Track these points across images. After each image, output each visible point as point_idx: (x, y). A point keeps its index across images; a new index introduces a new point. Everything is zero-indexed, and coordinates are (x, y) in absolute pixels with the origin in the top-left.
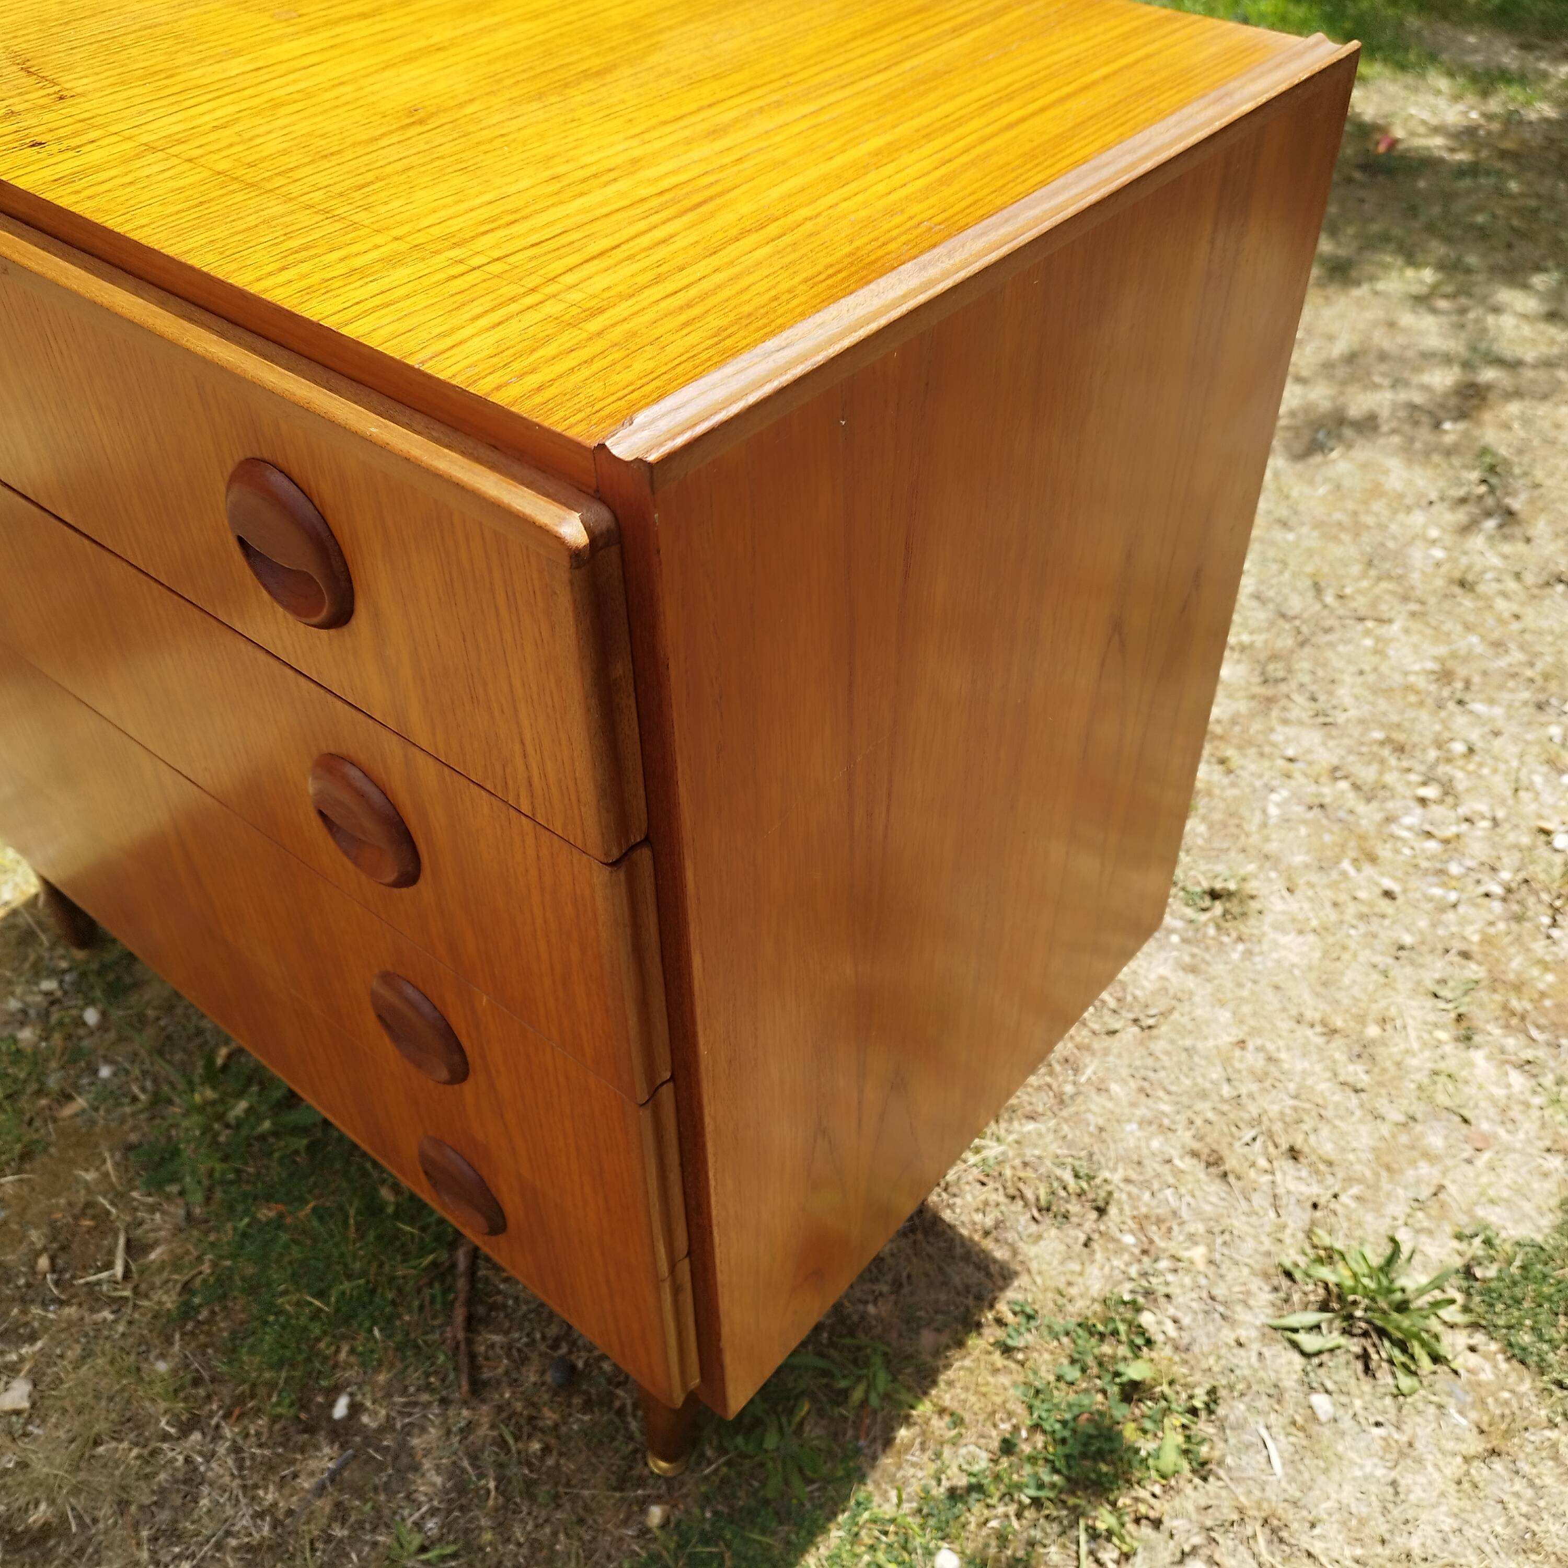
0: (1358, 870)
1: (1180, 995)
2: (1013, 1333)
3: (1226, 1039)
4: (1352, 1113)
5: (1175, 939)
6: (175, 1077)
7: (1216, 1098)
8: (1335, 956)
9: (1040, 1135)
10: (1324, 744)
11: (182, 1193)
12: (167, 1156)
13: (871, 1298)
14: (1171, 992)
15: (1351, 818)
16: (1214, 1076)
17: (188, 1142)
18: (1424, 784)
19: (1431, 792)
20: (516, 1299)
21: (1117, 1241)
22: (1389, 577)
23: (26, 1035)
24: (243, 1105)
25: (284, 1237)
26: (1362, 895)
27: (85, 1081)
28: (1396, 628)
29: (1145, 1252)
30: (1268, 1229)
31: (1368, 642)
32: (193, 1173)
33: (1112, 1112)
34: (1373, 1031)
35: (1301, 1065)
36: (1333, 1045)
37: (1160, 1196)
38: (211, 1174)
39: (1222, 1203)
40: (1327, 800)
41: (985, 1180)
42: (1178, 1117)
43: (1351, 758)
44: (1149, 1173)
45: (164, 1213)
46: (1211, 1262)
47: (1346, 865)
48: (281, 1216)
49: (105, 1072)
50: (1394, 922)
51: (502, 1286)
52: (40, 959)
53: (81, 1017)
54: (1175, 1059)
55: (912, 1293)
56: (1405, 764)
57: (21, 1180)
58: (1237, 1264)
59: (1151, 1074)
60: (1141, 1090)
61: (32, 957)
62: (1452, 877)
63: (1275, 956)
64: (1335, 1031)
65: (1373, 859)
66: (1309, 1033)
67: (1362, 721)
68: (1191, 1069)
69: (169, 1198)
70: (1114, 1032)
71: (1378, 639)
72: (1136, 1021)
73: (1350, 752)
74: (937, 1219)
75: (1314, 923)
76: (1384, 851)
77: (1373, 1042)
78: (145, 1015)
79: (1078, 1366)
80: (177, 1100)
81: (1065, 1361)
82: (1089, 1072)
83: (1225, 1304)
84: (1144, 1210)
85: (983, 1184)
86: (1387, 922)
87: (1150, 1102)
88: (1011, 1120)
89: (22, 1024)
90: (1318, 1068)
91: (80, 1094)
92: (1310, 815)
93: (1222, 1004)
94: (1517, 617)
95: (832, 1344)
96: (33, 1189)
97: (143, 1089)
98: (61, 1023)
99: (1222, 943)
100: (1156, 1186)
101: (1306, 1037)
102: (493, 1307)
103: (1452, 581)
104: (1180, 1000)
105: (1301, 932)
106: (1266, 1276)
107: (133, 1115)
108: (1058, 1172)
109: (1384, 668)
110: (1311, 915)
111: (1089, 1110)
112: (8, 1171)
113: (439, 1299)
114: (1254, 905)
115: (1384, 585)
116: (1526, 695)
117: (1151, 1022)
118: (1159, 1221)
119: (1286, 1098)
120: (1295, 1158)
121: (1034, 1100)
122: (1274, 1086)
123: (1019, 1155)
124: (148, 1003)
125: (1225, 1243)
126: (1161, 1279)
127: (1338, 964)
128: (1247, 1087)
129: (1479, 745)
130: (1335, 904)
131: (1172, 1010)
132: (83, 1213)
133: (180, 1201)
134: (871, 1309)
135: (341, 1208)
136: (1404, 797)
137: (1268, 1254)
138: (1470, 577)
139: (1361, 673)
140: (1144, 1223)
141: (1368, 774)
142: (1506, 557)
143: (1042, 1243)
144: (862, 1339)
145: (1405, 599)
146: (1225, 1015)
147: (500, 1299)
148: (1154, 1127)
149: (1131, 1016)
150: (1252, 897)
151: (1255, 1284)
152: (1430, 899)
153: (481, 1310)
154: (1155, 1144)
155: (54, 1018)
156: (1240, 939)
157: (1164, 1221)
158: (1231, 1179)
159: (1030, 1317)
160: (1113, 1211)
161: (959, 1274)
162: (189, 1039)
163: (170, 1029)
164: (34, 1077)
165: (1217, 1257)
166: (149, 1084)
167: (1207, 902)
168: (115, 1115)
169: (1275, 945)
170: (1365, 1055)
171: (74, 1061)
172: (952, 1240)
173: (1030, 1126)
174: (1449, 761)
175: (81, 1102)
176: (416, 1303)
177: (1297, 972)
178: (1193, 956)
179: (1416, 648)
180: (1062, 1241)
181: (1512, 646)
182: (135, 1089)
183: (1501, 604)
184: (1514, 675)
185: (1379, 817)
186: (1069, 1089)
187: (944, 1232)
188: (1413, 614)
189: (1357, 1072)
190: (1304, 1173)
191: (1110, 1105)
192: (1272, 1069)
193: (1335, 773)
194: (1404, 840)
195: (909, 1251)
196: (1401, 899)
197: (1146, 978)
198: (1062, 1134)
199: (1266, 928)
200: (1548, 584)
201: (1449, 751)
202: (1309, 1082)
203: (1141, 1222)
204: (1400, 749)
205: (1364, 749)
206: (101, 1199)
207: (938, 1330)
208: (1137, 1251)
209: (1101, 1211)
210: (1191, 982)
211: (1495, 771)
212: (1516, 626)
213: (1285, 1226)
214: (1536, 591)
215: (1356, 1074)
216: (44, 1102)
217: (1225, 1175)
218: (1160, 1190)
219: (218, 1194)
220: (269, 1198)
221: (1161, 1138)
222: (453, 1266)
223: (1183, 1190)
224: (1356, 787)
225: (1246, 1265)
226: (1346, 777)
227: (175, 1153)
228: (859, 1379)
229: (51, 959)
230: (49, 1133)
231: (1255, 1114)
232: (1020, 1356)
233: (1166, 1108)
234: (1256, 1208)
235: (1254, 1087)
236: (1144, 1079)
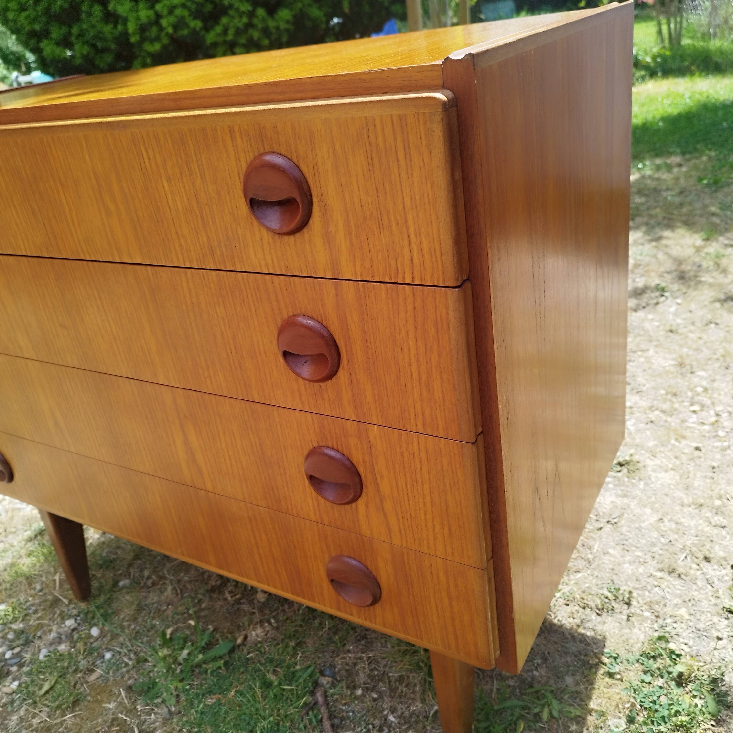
0: (679, 442)
1: (623, 507)
2: (611, 667)
3: (653, 519)
4: (726, 537)
5: (611, 486)
6: (146, 648)
7: (661, 545)
8: (686, 477)
9: (585, 578)
10: (641, 399)
11: (163, 702)
12: (151, 686)
13: (534, 668)
14: (619, 507)
15: (667, 424)
16: (655, 536)
17: (160, 678)
18: (692, 405)
19: (696, 408)
20: (353, 712)
21: (642, 615)
22: (639, 335)
23: (63, 648)
24: (185, 652)
25: (224, 708)
26: (686, 451)
27: (98, 662)
28: (651, 352)
29: (657, 617)
30: (710, 594)
31: (642, 360)
32: (167, 690)
33: (615, 561)
34: (718, 503)
35: (693, 523)
36: (703, 511)
37: (653, 592)
38: (176, 688)
39: (683, 588)
40: (653, 419)
41: (568, 603)
42: (646, 557)
43: (655, 402)
44: (644, 583)
45: (156, 714)
46: (691, 615)
47: (673, 442)
48: (219, 700)
49: (108, 656)
50: (705, 459)
51: (344, 708)
52: (62, 612)
53: (90, 633)
54: (633, 533)
55: (553, 661)
56: (680, 399)
57: (74, 716)
58: (703, 612)
59: (625, 542)
60: (624, 549)
61: (58, 612)
62: (721, 437)
63: (659, 482)
64: (701, 505)
65: (684, 437)
66: (690, 509)
67: (654, 388)
68: (643, 536)
69: (157, 706)
70: (601, 528)
71: (646, 357)
72: (608, 522)
73: (654, 400)
74: (552, 625)
75: (671, 466)
76: (688, 434)
77: (719, 507)
78: (123, 626)
79: (649, 674)
80: (150, 659)
81: (642, 674)
82: (596, 547)
83: (705, 631)
84: (648, 599)
85: (567, 605)
86: (702, 460)
87: (630, 553)
88: (568, 575)
89: (60, 643)
90: (701, 522)
91: (98, 668)
92: (648, 426)
93: (645, 506)
94: (700, 338)
95: (522, 694)
96: (82, 719)
97: (130, 659)
98: (80, 638)
99: (633, 483)
100: (649, 588)
101: (690, 511)
102: (342, 719)
103: (667, 331)
104: (625, 509)
105: (666, 471)
106: (720, 615)
107: (128, 672)
108: (601, 591)
109: (654, 367)
110: (667, 463)
111: (603, 563)
112: (67, 712)
113: (314, 720)
114: (640, 465)
115: (639, 339)
116: (717, 365)
117: (616, 520)
118: (658, 603)
119: (692, 537)
120: (709, 562)
121: (576, 564)
122: (684, 534)
123: (579, 589)
124: (123, 619)
125: (693, 605)
126: (671, 627)
127: (689, 479)
128: (673, 537)
129: (708, 386)
130: (676, 457)
131: (623, 514)
132: (112, 725)
133: (163, 706)
134: (535, 673)
135: (251, 688)
136: (685, 412)
137: (716, 605)
138: (673, 328)
139: (644, 371)
140: (651, 605)
141: (666, 406)
142: (685, 319)
143: (606, 625)
144: (537, 687)
145: (651, 341)
146: (648, 511)
147: (345, 714)
148: (637, 564)
149: (606, 520)
150: (638, 462)
151: (716, 619)
152: (717, 447)
153: (337, 721)
154: (641, 570)
155: (76, 636)
156: (640, 480)
157: (660, 602)
158: (682, 576)
159: (615, 658)
160: (634, 603)
161: (573, 648)
162: (148, 631)
163: (137, 628)
164: (72, 664)
165: (693, 612)
166: (132, 655)
167: (619, 468)
168: (118, 674)
169: (657, 478)
170: (719, 513)
171: (91, 654)
172: (563, 633)
173: (579, 575)
174: (698, 394)
175: (99, 672)
176: (302, 726)
177: (672, 487)
178: (622, 490)
179: (664, 358)
180: (616, 622)
181: (704, 349)
182: (126, 660)
183: (691, 335)
184: (710, 359)
185: (678, 421)
186: (590, 556)
187: (557, 630)
188: (656, 346)
189: (719, 519)
190: (716, 567)
191: (612, 559)
192: (679, 527)
193: (651, 408)
194: (694, 428)
195: (545, 642)
196: (703, 450)
197: (605, 504)
198: (595, 575)
199: (650, 473)
200: (707, 325)
201: (696, 391)
202: (700, 528)
203: (650, 605)
204: (675, 395)
205: (659, 398)
206: (120, 715)
207: (573, 675)
208: (653, 617)
209: (628, 604)
210: (626, 500)
211: (720, 394)
212: (701, 342)
213: (718, 591)
214: (703, 328)
215: (719, 520)
216: (79, 675)
217: (679, 576)
218: (652, 589)
219: (183, 697)
220: (210, 692)
221: (643, 567)
222: (316, 703)
223: (663, 586)
224: (663, 412)
225: (707, 612)
226: (657, 409)
227: (155, 684)
228: (543, 706)
229: (69, 610)
230: (85, 690)
231: (681, 547)
232: (619, 676)
233: (639, 554)
234: (701, 586)
235: (676, 536)
236: (623, 545)
